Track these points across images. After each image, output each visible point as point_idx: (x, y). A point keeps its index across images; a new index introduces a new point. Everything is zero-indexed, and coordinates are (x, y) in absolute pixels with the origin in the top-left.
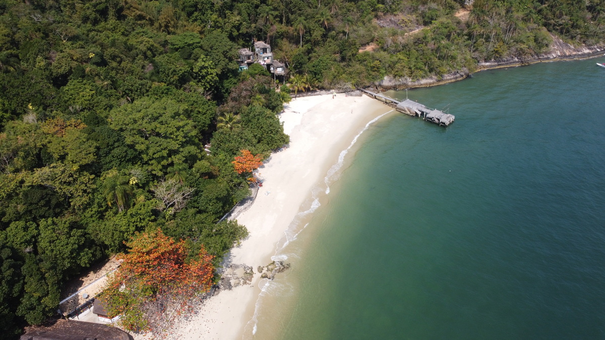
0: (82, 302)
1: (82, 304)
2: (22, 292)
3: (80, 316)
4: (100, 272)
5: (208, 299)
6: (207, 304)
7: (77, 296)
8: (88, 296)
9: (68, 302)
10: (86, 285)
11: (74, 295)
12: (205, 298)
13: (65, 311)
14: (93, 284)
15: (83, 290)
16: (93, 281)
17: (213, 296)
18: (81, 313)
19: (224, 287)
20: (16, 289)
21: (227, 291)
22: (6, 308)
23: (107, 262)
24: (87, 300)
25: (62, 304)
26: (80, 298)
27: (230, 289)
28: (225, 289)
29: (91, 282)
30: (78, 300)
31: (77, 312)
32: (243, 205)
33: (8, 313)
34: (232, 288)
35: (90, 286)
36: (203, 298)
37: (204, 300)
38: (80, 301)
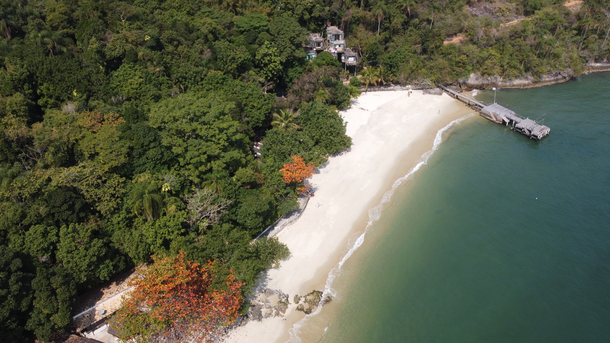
0: (98, 318)
1: (98, 320)
2: (31, 307)
3: (96, 332)
4: (122, 285)
5: (234, 330)
6: (231, 336)
7: (94, 310)
8: (106, 312)
9: (84, 317)
10: (105, 299)
11: (91, 309)
12: (230, 327)
13: (79, 327)
14: (113, 298)
15: (101, 305)
16: (113, 294)
17: (239, 326)
18: (97, 329)
19: (254, 316)
20: (24, 304)
21: (255, 322)
22: (14, 322)
23: (132, 273)
24: (104, 316)
25: (77, 318)
26: (96, 312)
27: (260, 320)
28: (253, 320)
29: (111, 296)
30: (95, 315)
31: (92, 328)
32: (289, 217)
33: (16, 327)
34: (263, 319)
35: (110, 300)
36: (228, 328)
37: (229, 330)
38: (96, 317)
